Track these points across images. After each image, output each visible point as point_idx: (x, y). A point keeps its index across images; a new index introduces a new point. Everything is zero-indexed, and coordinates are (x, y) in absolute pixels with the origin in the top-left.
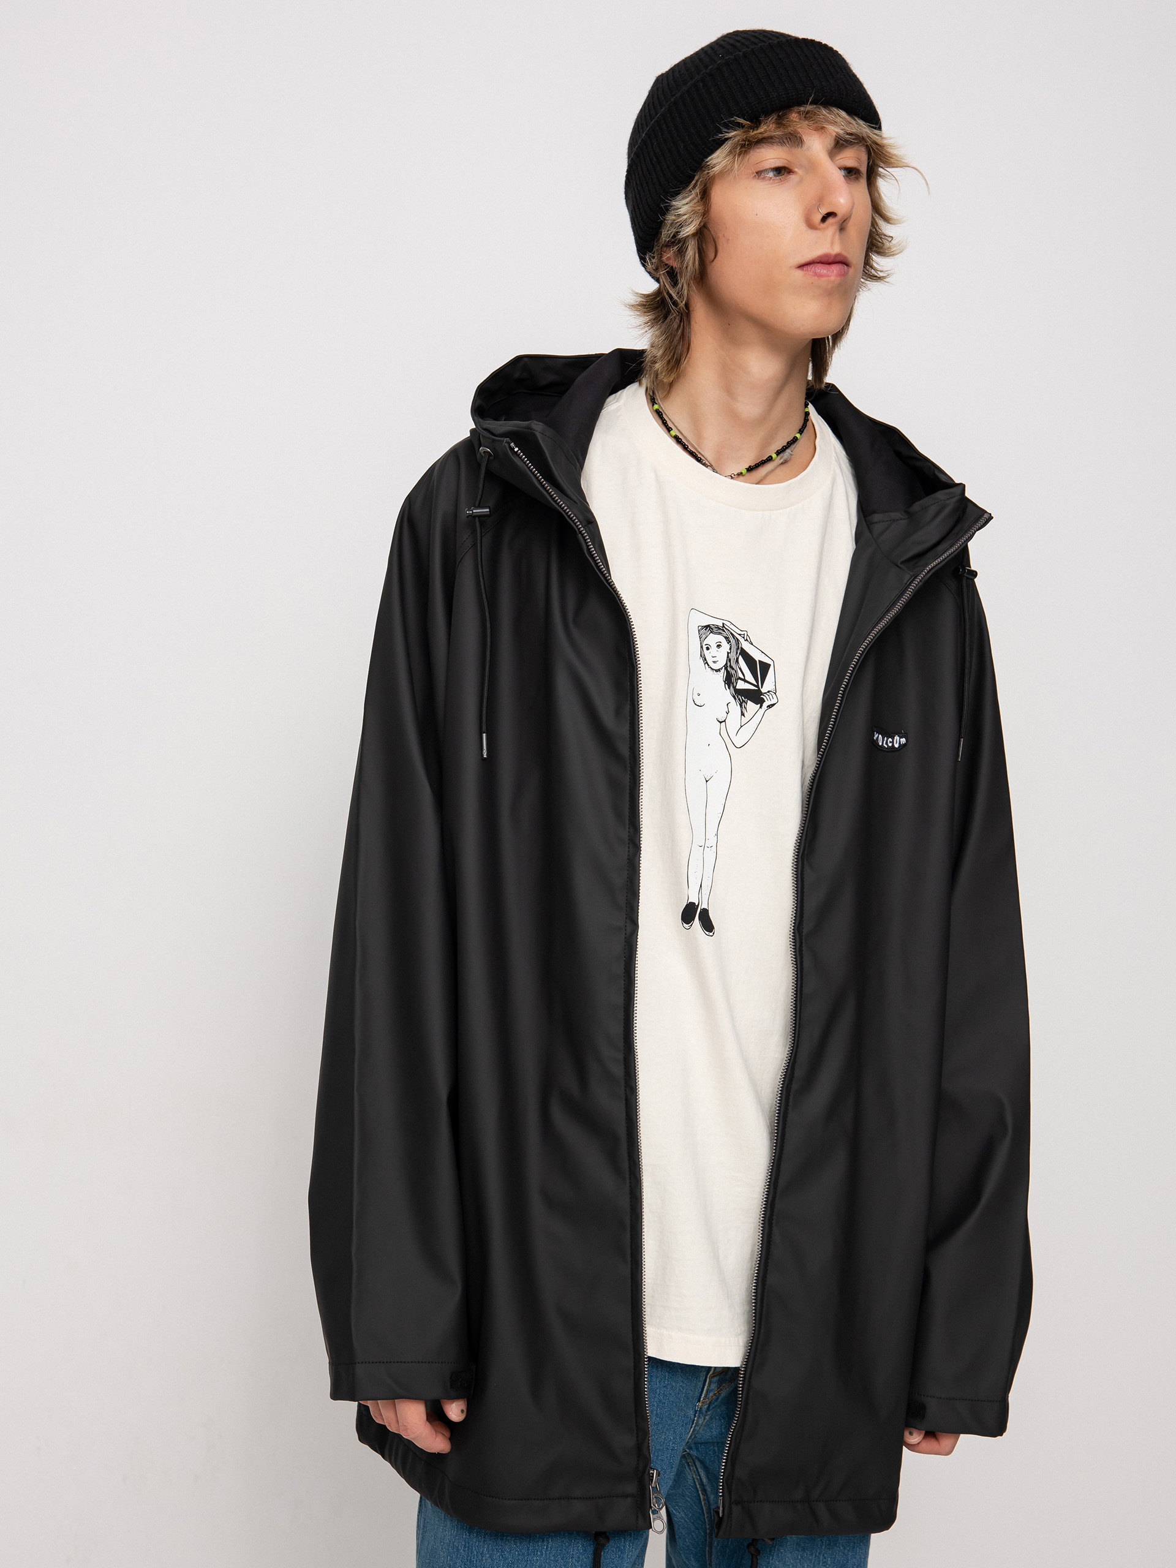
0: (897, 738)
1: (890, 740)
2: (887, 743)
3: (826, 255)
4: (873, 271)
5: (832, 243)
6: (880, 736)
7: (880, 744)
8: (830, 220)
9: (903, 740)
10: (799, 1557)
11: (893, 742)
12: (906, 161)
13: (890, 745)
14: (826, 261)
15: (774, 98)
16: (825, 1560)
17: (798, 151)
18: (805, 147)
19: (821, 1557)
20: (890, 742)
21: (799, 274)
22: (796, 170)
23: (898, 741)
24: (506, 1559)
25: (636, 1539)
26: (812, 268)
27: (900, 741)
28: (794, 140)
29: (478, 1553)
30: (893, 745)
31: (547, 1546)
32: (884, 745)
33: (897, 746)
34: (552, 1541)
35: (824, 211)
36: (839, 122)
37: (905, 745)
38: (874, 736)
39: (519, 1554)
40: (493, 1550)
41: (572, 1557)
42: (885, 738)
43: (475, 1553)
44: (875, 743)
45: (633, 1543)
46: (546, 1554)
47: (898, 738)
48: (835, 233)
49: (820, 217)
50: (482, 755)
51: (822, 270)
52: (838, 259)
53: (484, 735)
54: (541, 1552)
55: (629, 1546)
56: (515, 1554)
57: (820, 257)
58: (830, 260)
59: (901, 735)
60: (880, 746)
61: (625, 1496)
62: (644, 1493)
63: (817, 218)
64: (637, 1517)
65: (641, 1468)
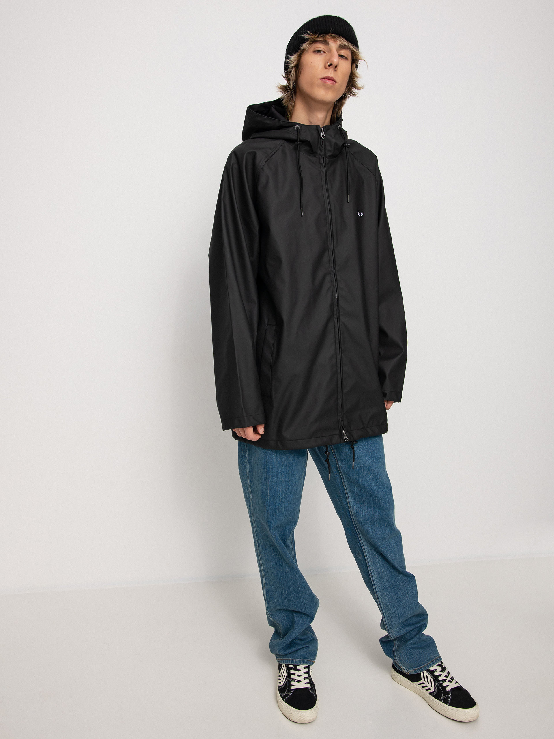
3: (328, 77)
4: (353, 93)
5: (330, 74)
7: (359, 215)
8: (331, 67)
9: (362, 214)
14: (328, 79)
17: (327, 47)
18: (329, 45)
21: (320, 81)
22: (325, 52)
28: (326, 43)
35: (329, 63)
36: (342, 41)
38: (358, 212)
48: (332, 71)
49: (328, 65)
50: (301, 215)
52: (332, 79)
53: (302, 209)
57: (326, 77)
58: (330, 78)
61: (336, 434)
62: (342, 433)
63: (327, 65)
64: (340, 440)
65: (340, 426)
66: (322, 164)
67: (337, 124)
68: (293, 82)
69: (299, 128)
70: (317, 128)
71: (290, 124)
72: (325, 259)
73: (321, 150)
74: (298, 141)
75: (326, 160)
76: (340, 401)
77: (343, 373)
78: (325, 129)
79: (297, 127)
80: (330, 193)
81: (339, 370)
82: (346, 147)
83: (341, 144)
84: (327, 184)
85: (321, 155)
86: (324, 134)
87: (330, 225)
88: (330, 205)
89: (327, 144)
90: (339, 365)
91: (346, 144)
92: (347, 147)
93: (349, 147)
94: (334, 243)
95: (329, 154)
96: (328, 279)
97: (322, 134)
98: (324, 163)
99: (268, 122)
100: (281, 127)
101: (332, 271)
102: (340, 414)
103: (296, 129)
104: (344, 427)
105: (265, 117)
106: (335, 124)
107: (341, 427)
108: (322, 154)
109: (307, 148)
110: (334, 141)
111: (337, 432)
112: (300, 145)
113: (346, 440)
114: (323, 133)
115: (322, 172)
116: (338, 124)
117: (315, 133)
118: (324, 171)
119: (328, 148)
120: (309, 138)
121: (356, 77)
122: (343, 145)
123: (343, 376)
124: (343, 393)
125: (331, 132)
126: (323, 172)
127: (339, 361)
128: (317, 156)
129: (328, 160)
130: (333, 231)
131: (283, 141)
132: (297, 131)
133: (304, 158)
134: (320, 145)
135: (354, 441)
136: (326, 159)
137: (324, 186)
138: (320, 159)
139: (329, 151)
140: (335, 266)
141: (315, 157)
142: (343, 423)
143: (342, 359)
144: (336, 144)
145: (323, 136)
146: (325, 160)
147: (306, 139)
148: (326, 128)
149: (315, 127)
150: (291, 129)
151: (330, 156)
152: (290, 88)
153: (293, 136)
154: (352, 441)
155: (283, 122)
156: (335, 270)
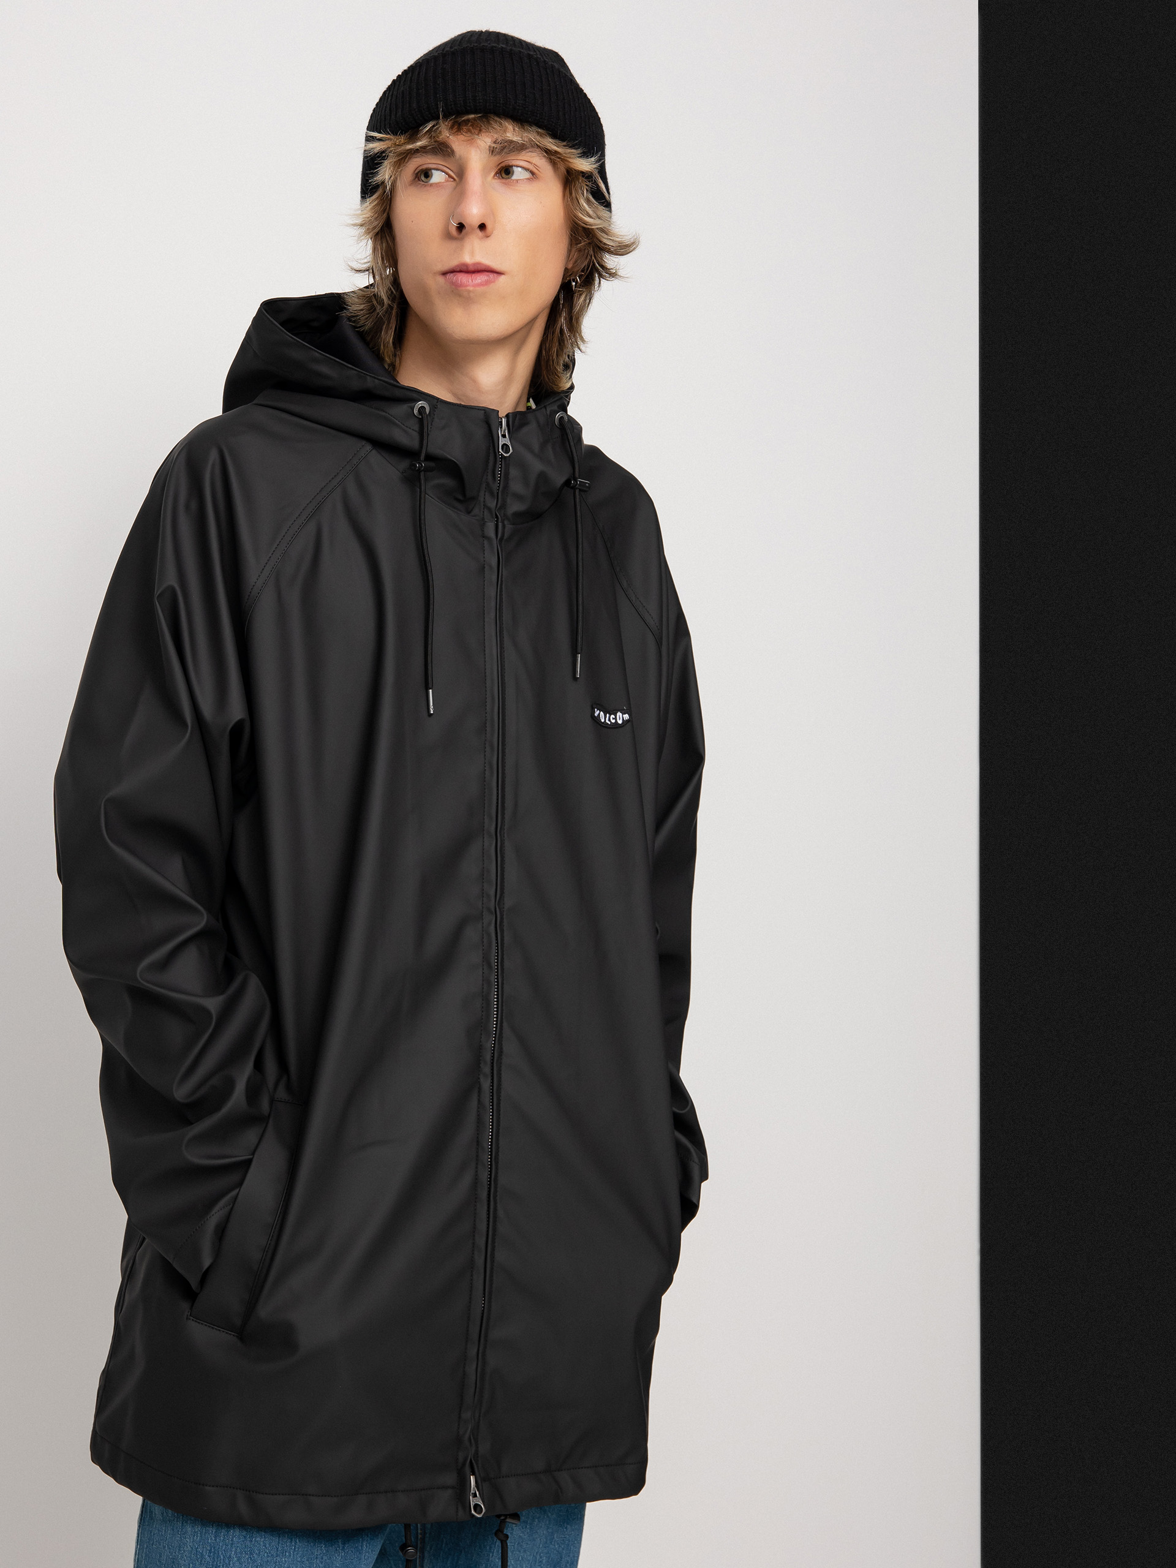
0: (619, 714)
1: (613, 716)
2: (609, 720)
6: (601, 712)
7: (603, 720)
9: (626, 717)
10: (520, 1559)
11: (616, 719)
13: (613, 721)
16: (540, 1560)
19: (538, 1557)
20: (613, 719)
23: (621, 718)
24: (254, 1561)
25: (373, 1539)
27: (623, 717)
29: (224, 1557)
30: (616, 721)
31: (295, 1547)
32: (607, 721)
33: (620, 722)
34: (299, 1541)
37: (628, 721)
38: (594, 712)
39: (268, 1556)
40: (241, 1553)
41: (317, 1558)
42: (608, 715)
43: (222, 1557)
44: (596, 720)
45: (369, 1543)
46: (294, 1555)
47: (621, 714)
49: (454, 227)
54: (290, 1553)
55: (366, 1546)
56: (264, 1555)
59: (623, 712)
60: (603, 723)
61: (444, 1487)
62: (464, 1484)
63: (451, 229)
64: (457, 1508)
65: (461, 1459)
66: (489, 539)
67: (552, 408)
69: (428, 412)
70: (488, 416)
71: (398, 393)
72: (469, 867)
73: (492, 493)
74: (422, 457)
75: (504, 526)
76: (471, 1369)
77: (492, 1269)
78: (514, 422)
79: (423, 407)
80: (507, 643)
81: (480, 1261)
82: (577, 491)
83: (559, 479)
84: (499, 609)
85: (489, 509)
86: (507, 441)
87: (496, 753)
88: (503, 683)
89: (514, 472)
90: (481, 1241)
91: (576, 480)
92: (580, 490)
93: (585, 491)
94: (503, 814)
95: (515, 507)
96: (471, 934)
97: (502, 441)
98: (497, 538)
99: (324, 369)
100: (364, 396)
101: (489, 910)
102: (467, 1415)
103: (416, 412)
104: (477, 1464)
105: (317, 354)
106: (545, 407)
107: (464, 1464)
108: (492, 504)
109: (448, 482)
110: (537, 466)
111: (450, 1479)
112: (426, 470)
113: (475, 1511)
114: (504, 436)
115: (487, 568)
116: (555, 408)
117: (480, 433)
118: (494, 563)
119: (516, 487)
120: (455, 451)
122: (567, 483)
123: (491, 1280)
124: (486, 1341)
125: (531, 433)
126: (490, 566)
127: (482, 1226)
128: (476, 511)
129: (509, 527)
130: (503, 773)
131: (368, 447)
132: (421, 421)
133: (436, 512)
134: (490, 477)
135: (506, 1516)
136: (506, 522)
137: (490, 616)
138: (483, 524)
139: (519, 497)
140: (502, 893)
141: (469, 512)
142: (473, 1449)
143: (495, 1222)
144: (542, 476)
145: (505, 446)
146: (500, 524)
147: (445, 454)
148: (517, 420)
149: (481, 413)
150: (399, 410)
151: (517, 515)
153: (406, 437)
154: (499, 1516)
155: (376, 380)
156: (498, 909)
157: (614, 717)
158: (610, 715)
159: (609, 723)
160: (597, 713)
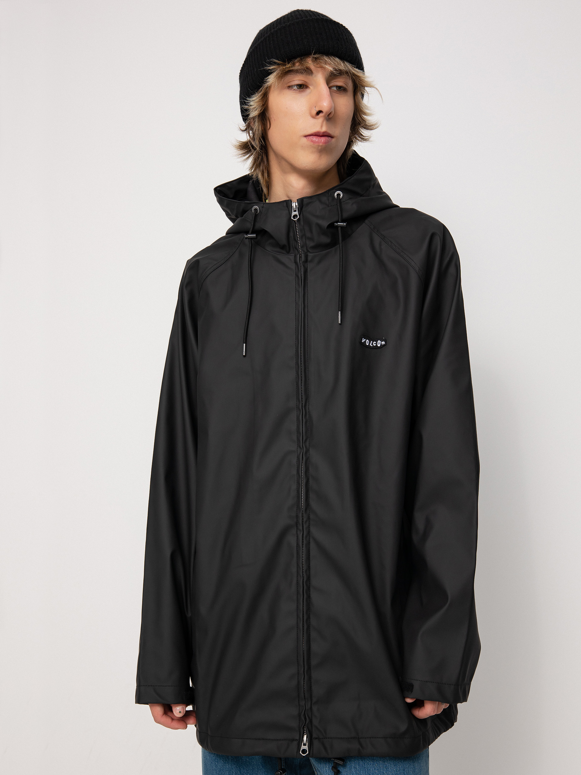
0: (379, 341)
2: (372, 344)
3: (318, 132)
5: (322, 126)
6: (367, 344)
8: (321, 115)
9: (383, 343)
11: (376, 344)
12: (373, 84)
13: (375, 345)
14: (317, 135)
15: (298, 49)
17: (310, 77)
20: (375, 344)
21: (305, 140)
22: (310, 87)
23: (379, 344)
26: (311, 137)
27: (381, 343)
28: (307, 71)
30: (377, 345)
32: (371, 345)
33: (379, 345)
35: (317, 110)
37: (384, 345)
42: (371, 342)
44: (363, 344)
47: (380, 342)
48: (323, 122)
49: (316, 113)
51: (315, 139)
52: (325, 134)
57: (315, 133)
58: (321, 135)
59: (381, 340)
60: (367, 346)
61: (294, 740)
63: (314, 112)
64: (297, 751)
65: (300, 726)
66: (297, 264)
68: (260, 139)
69: (259, 211)
73: (296, 241)
74: (251, 232)
75: (305, 256)
76: (301, 679)
77: (308, 629)
78: (304, 203)
79: (256, 209)
81: (300, 624)
82: (339, 228)
84: (304, 296)
86: (296, 213)
90: (300, 615)
94: (306, 398)
95: (310, 244)
96: (292, 459)
97: (293, 214)
98: (300, 262)
102: (302, 703)
103: (253, 212)
108: (297, 246)
110: (315, 221)
111: (296, 735)
113: (302, 753)
114: (294, 211)
118: (300, 275)
121: (365, 114)
125: (316, 206)
126: (298, 277)
129: (309, 255)
134: (293, 233)
136: (306, 253)
138: (295, 256)
141: (288, 253)
142: (307, 721)
144: (318, 225)
145: (294, 216)
146: (303, 255)
148: (305, 201)
149: (284, 203)
151: (312, 248)
152: (256, 149)
156: (304, 446)
157: (375, 343)
158: (373, 341)
159: (372, 346)
160: (363, 340)
